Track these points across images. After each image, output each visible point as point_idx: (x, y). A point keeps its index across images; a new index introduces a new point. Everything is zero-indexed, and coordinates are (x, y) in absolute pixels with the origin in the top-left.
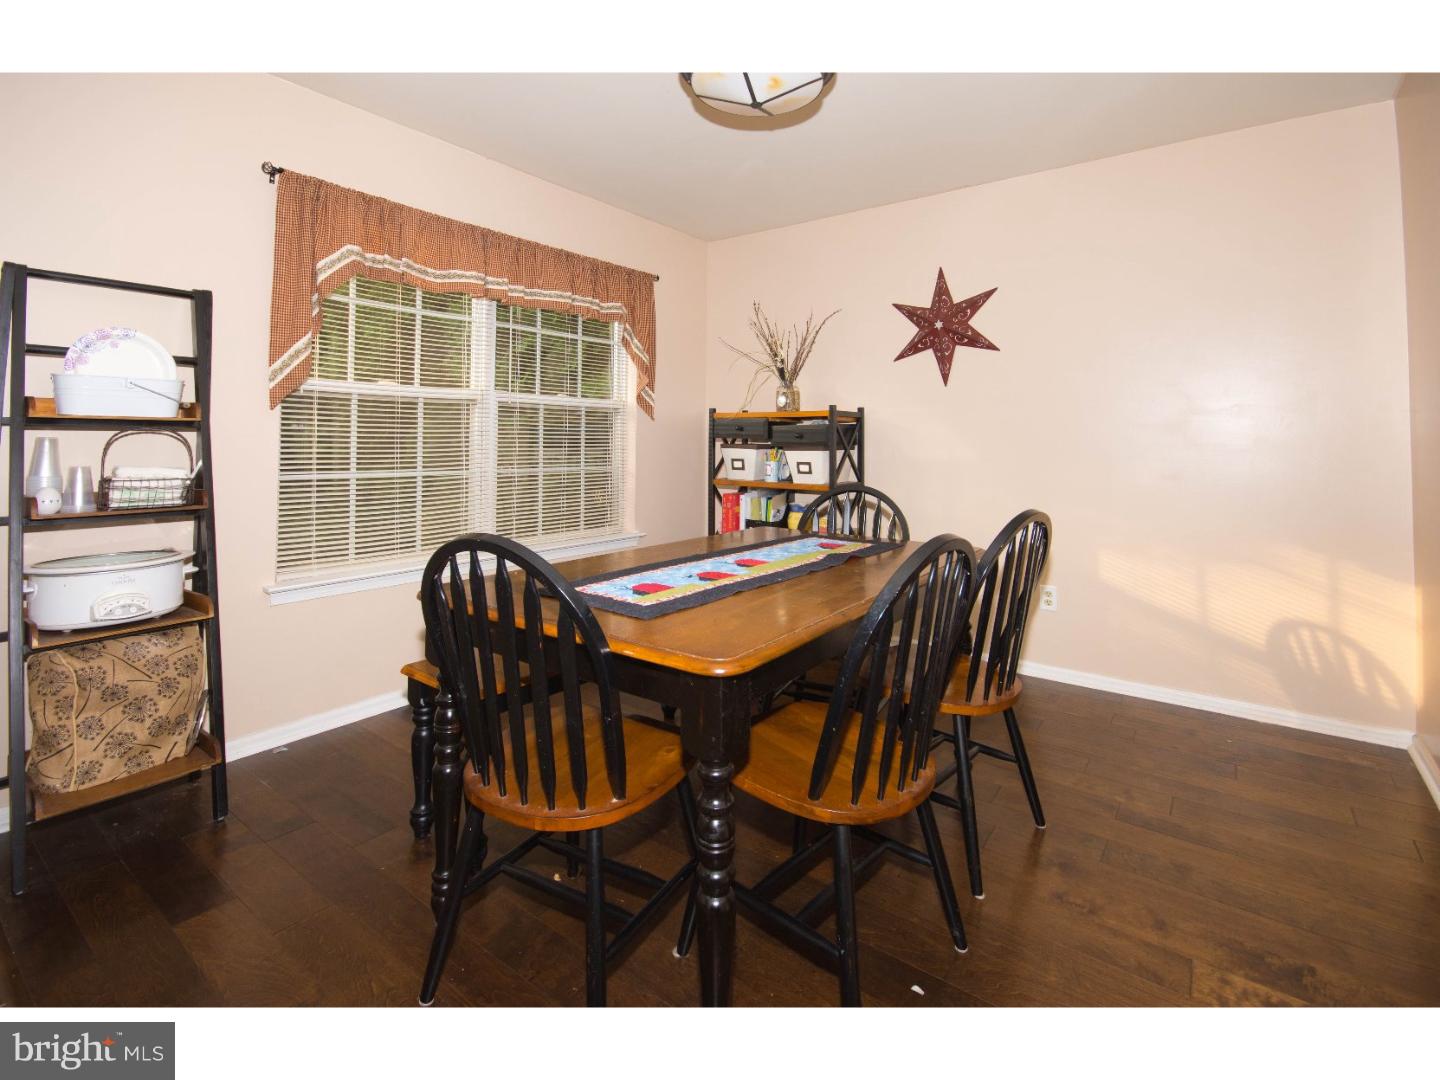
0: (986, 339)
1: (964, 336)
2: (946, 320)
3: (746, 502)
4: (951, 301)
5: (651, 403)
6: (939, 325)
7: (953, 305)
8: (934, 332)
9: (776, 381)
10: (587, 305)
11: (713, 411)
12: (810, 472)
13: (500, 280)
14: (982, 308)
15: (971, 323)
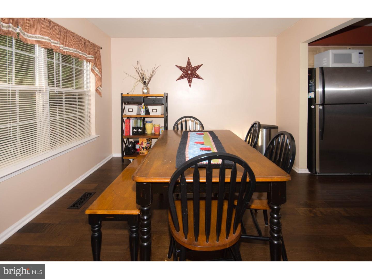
0: (200, 77)
1: (195, 75)
2: (191, 71)
3: (132, 121)
4: (192, 66)
5: (100, 91)
6: (189, 72)
7: (192, 67)
8: (188, 74)
9: (142, 85)
10: (84, 55)
11: (122, 94)
12: (157, 112)
13: (57, 42)
14: (199, 69)
15: (196, 72)
